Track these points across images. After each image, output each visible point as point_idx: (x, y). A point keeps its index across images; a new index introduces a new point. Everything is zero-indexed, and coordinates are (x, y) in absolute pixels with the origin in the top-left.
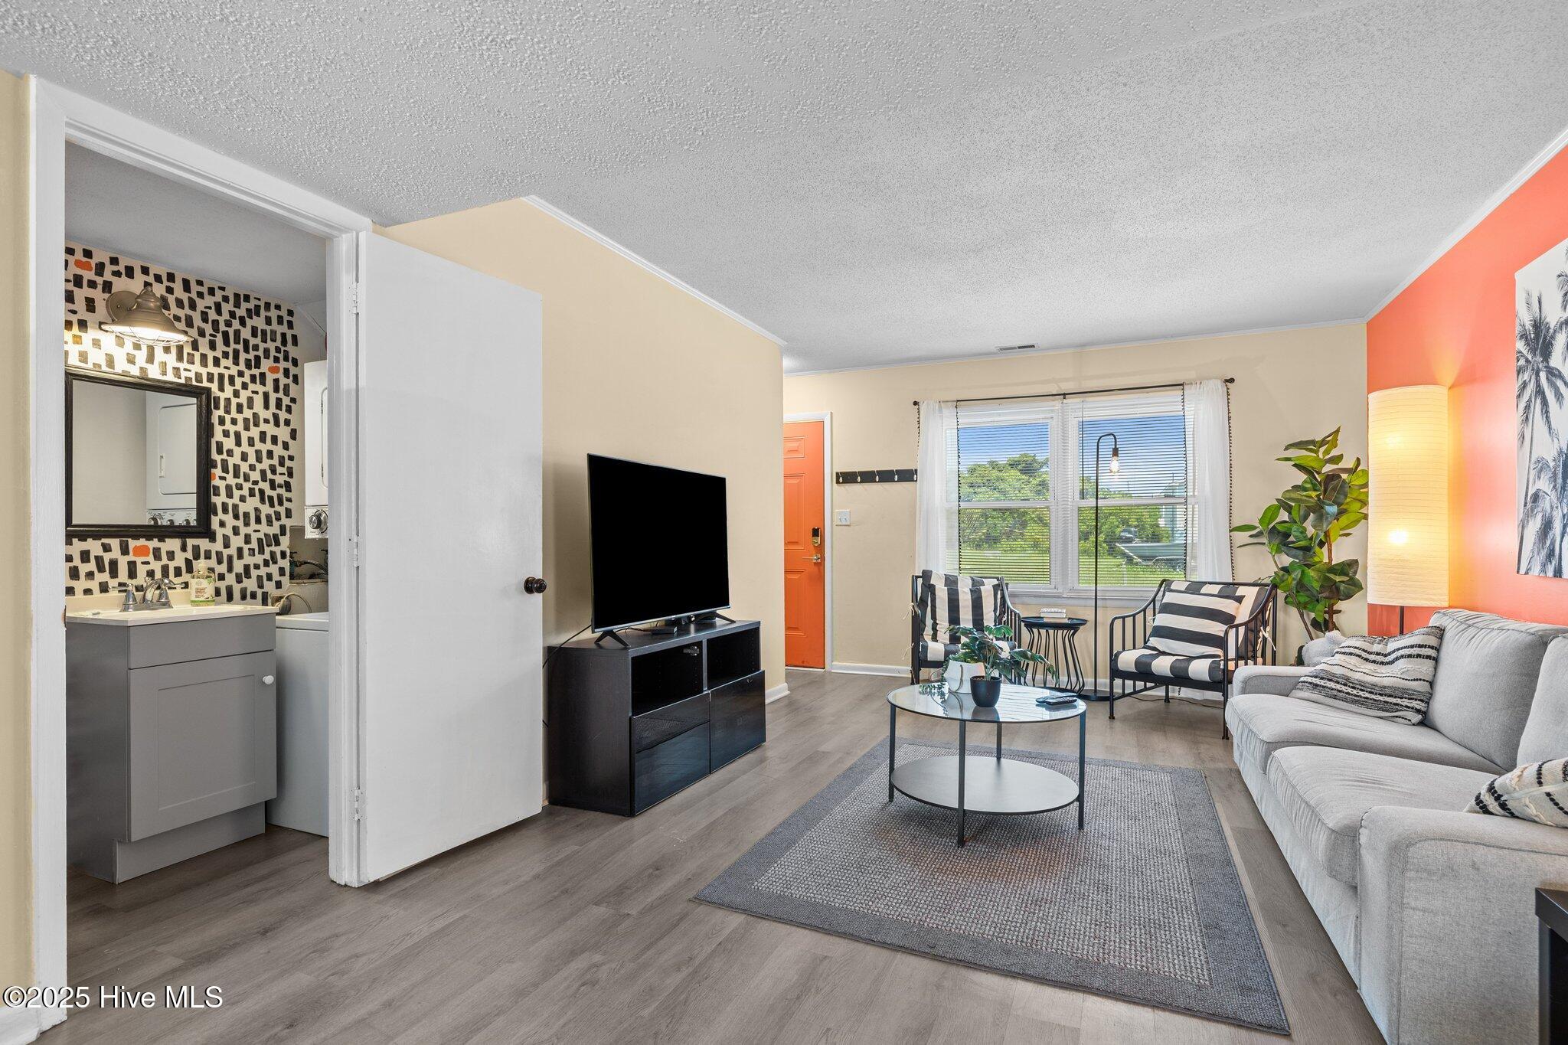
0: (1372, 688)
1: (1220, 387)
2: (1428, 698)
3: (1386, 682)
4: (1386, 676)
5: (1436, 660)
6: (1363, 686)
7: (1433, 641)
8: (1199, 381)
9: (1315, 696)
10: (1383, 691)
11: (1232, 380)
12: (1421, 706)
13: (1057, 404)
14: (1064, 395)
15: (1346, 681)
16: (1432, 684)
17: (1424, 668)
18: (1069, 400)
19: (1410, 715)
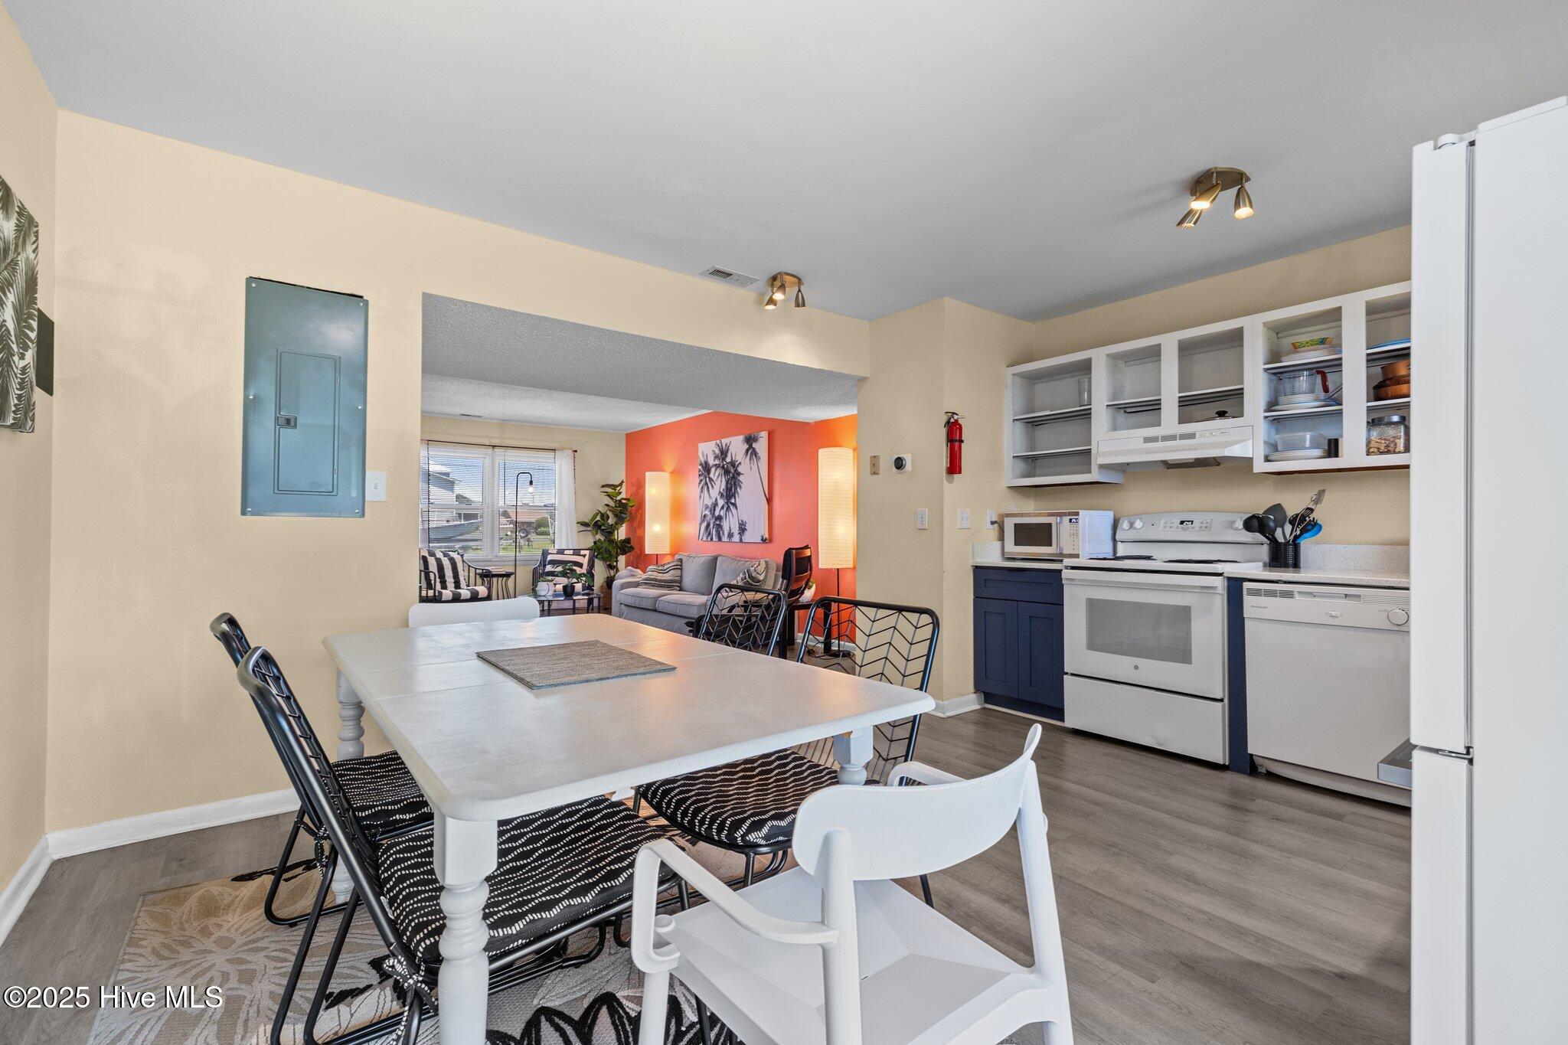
0: (665, 581)
1: (570, 452)
2: (680, 582)
3: (668, 578)
4: (667, 577)
5: (681, 569)
6: (661, 581)
7: (679, 563)
8: (562, 449)
9: (647, 587)
10: (668, 581)
11: (576, 451)
12: (679, 585)
13: (490, 450)
14: (494, 446)
15: (656, 580)
16: (681, 577)
17: (678, 572)
18: (496, 450)
19: (677, 588)
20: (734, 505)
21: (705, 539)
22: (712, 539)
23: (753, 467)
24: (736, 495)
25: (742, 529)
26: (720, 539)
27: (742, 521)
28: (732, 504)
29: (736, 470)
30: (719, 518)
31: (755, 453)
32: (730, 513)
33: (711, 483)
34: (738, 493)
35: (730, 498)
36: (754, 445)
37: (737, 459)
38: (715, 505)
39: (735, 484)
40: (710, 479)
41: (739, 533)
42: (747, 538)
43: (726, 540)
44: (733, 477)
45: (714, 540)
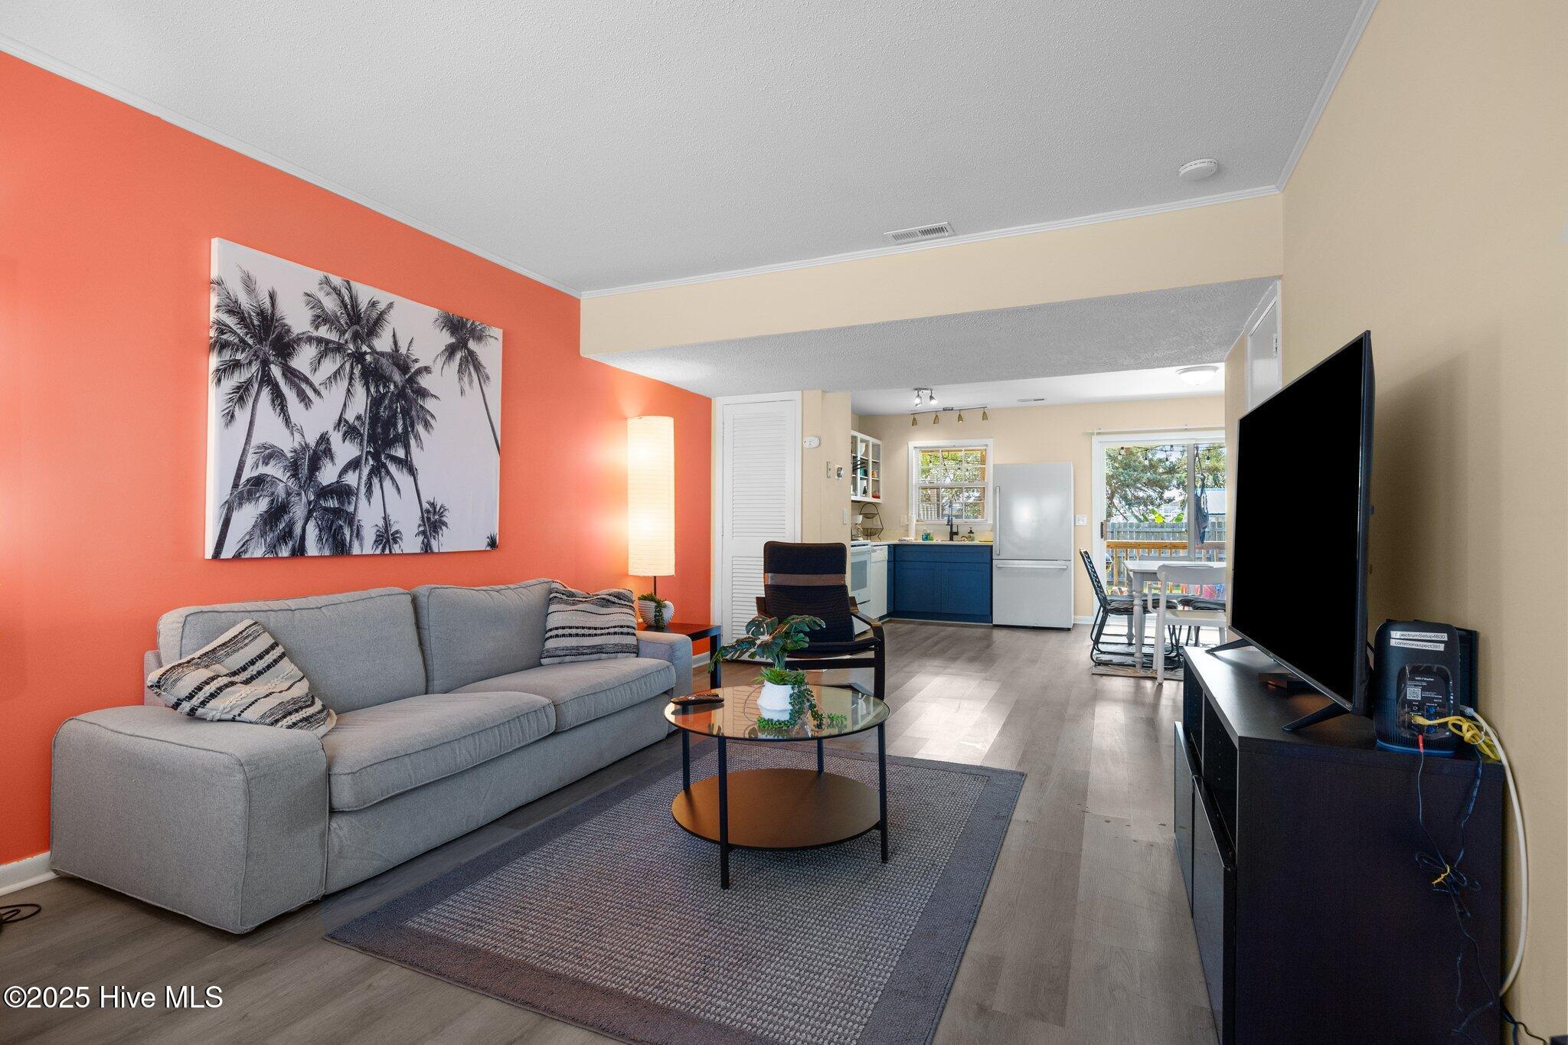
20: (407, 465)
21: (258, 551)
22: (299, 551)
23: (467, 387)
24: (412, 442)
25: (433, 521)
26: (340, 548)
27: (433, 505)
28: (395, 460)
29: (411, 381)
30: (342, 492)
31: (471, 362)
32: (387, 483)
33: (293, 384)
34: (417, 437)
35: (390, 443)
36: (472, 345)
37: (416, 353)
38: (321, 451)
39: (406, 413)
40: (291, 374)
41: (424, 533)
42: (445, 542)
43: (368, 549)
44: (401, 394)
45: (312, 548)
